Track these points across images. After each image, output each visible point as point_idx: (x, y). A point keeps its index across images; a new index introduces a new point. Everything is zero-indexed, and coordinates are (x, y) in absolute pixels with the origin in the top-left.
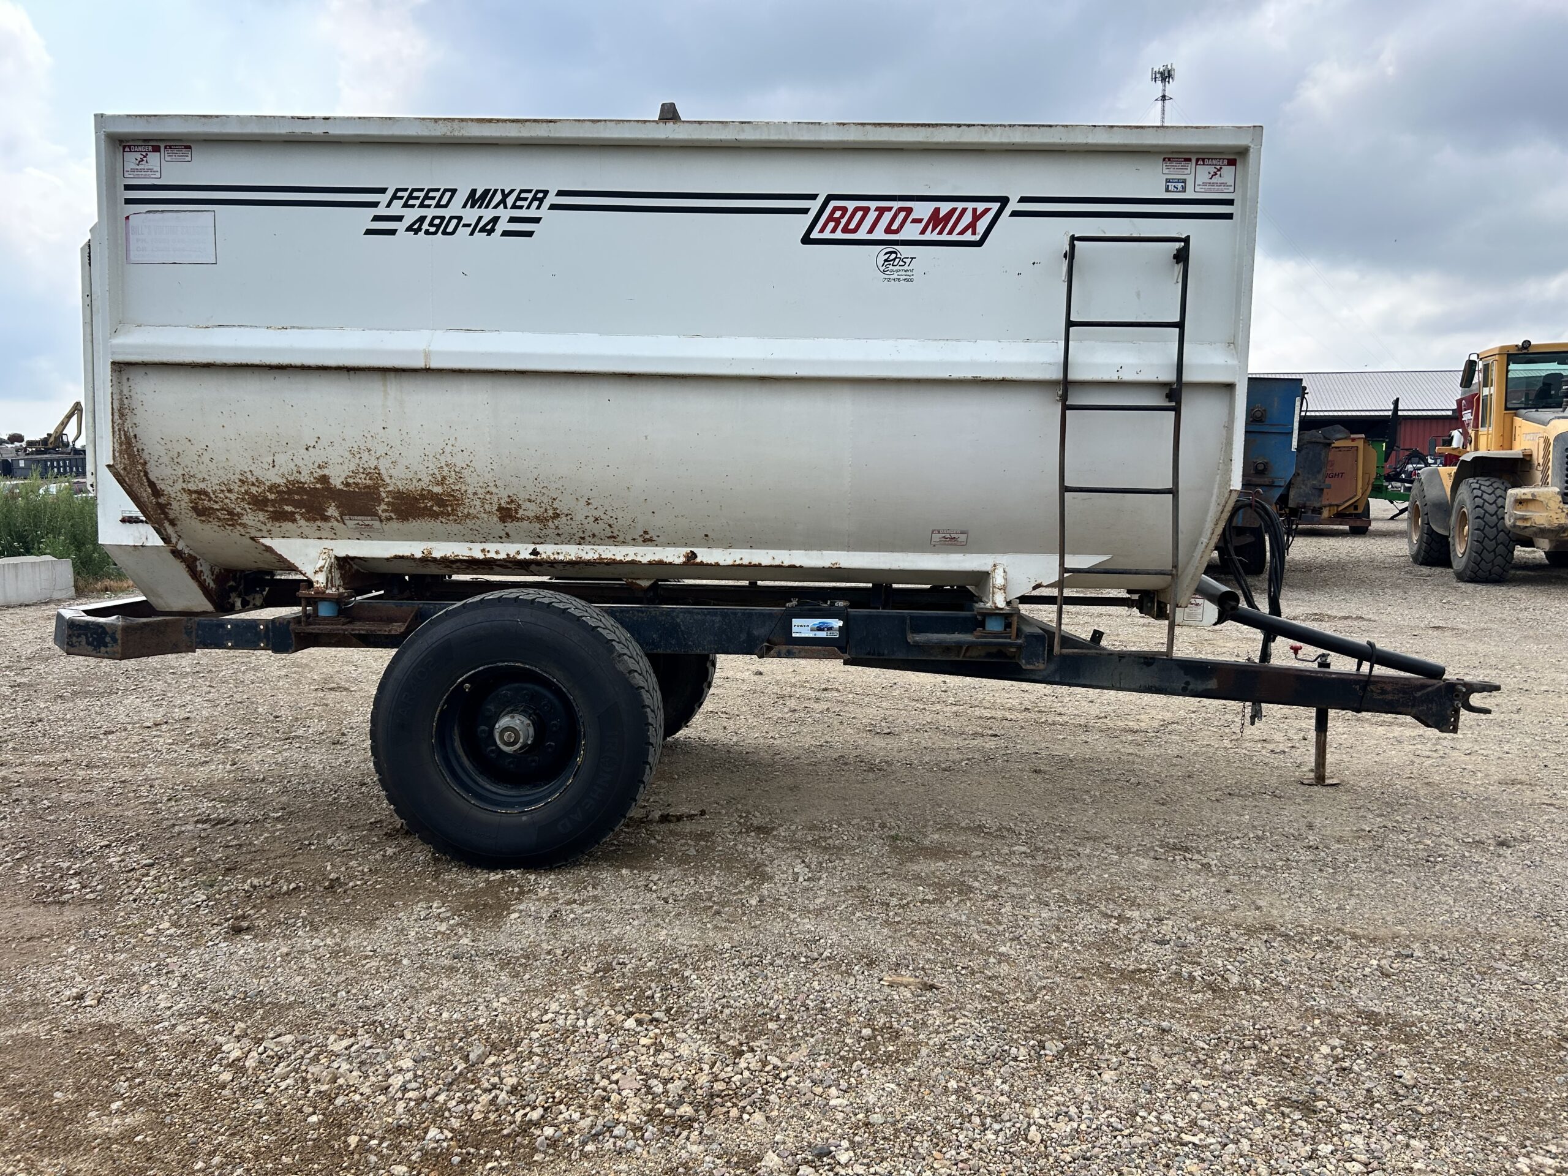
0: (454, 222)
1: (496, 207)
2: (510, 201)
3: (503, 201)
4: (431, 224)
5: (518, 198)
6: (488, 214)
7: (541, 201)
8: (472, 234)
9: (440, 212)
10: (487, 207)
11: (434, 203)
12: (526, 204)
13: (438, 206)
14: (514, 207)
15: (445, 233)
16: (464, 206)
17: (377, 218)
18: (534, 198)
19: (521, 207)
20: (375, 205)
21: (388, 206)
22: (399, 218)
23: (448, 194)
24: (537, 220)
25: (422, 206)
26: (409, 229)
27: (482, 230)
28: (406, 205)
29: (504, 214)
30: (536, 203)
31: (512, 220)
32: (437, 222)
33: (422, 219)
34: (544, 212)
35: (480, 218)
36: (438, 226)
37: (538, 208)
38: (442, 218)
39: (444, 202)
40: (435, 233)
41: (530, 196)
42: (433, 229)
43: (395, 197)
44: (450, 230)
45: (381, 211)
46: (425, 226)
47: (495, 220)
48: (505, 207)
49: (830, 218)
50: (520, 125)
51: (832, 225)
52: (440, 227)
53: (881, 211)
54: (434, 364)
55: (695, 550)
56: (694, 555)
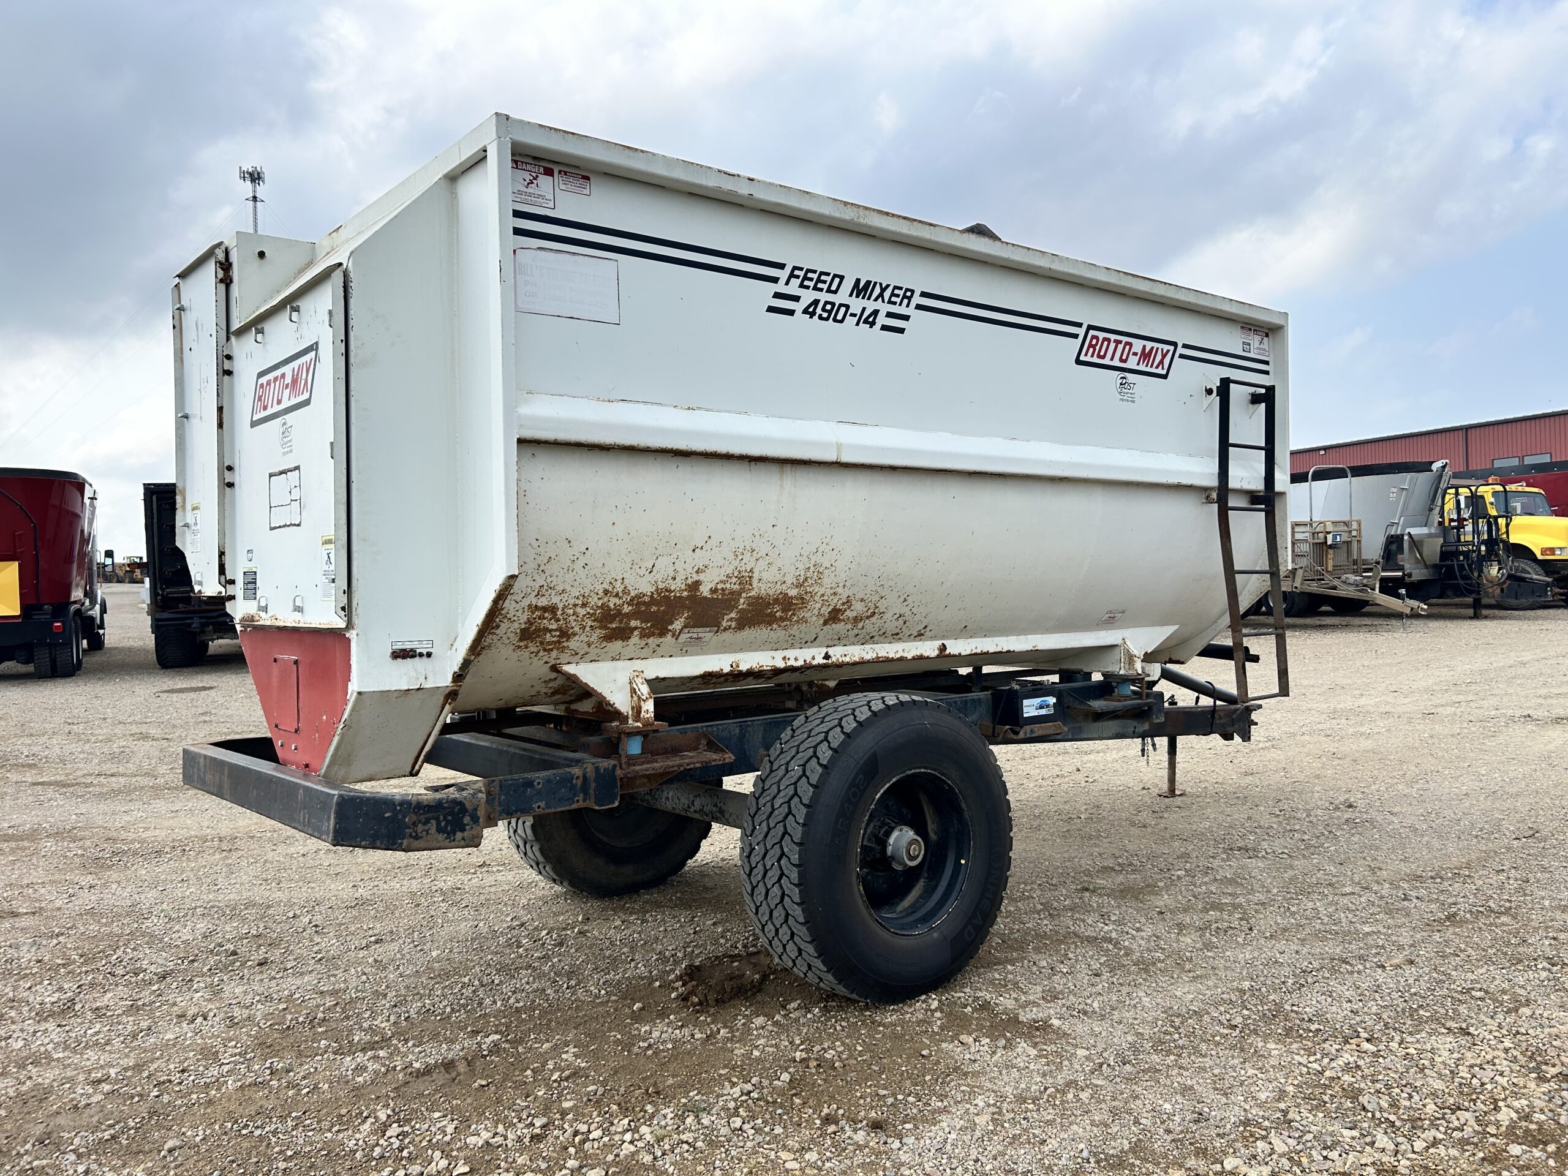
0: (843, 309)
1: (876, 300)
2: (887, 294)
3: (881, 295)
4: (824, 310)
5: (893, 295)
6: (871, 306)
7: (910, 298)
8: (857, 324)
9: (830, 297)
10: (869, 299)
11: (825, 287)
12: (898, 300)
13: (829, 291)
14: (890, 302)
15: (835, 320)
16: (851, 295)
17: (777, 295)
18: (905, 297)
19: (895, 303)
20: (775, 280)
21: (787, 283)
22: (796, 299)
23: (837, 280)
24: (906, 318)
25: (815, 288)
26: (805, 311)
27: (866, 322)
28: (802, 286)
29: (884, 308)
30: (906, 301)
31: (890, 315)
32: (828, 307)
33: (816, 302)
34: (910, 311)
35: (864, 309)
36: (830, 312)
37: (908, 306)
38: (833, 304)
39: (833, 288)
40: (827, 319)
41: (901, 293)
42: (825, 315)
43: (792, 275)
44: (839, 317)
45: (780, 287)
46: (819, 311)
47: (875, 313)
48: (883, 301)
49: (1090, 346)
50: (908, 223)
51: (1091, 350)
52: (832, 313)
53: (1118, 342)
54: (845, 458)
55: (945, 642)
56: (943, 648)
